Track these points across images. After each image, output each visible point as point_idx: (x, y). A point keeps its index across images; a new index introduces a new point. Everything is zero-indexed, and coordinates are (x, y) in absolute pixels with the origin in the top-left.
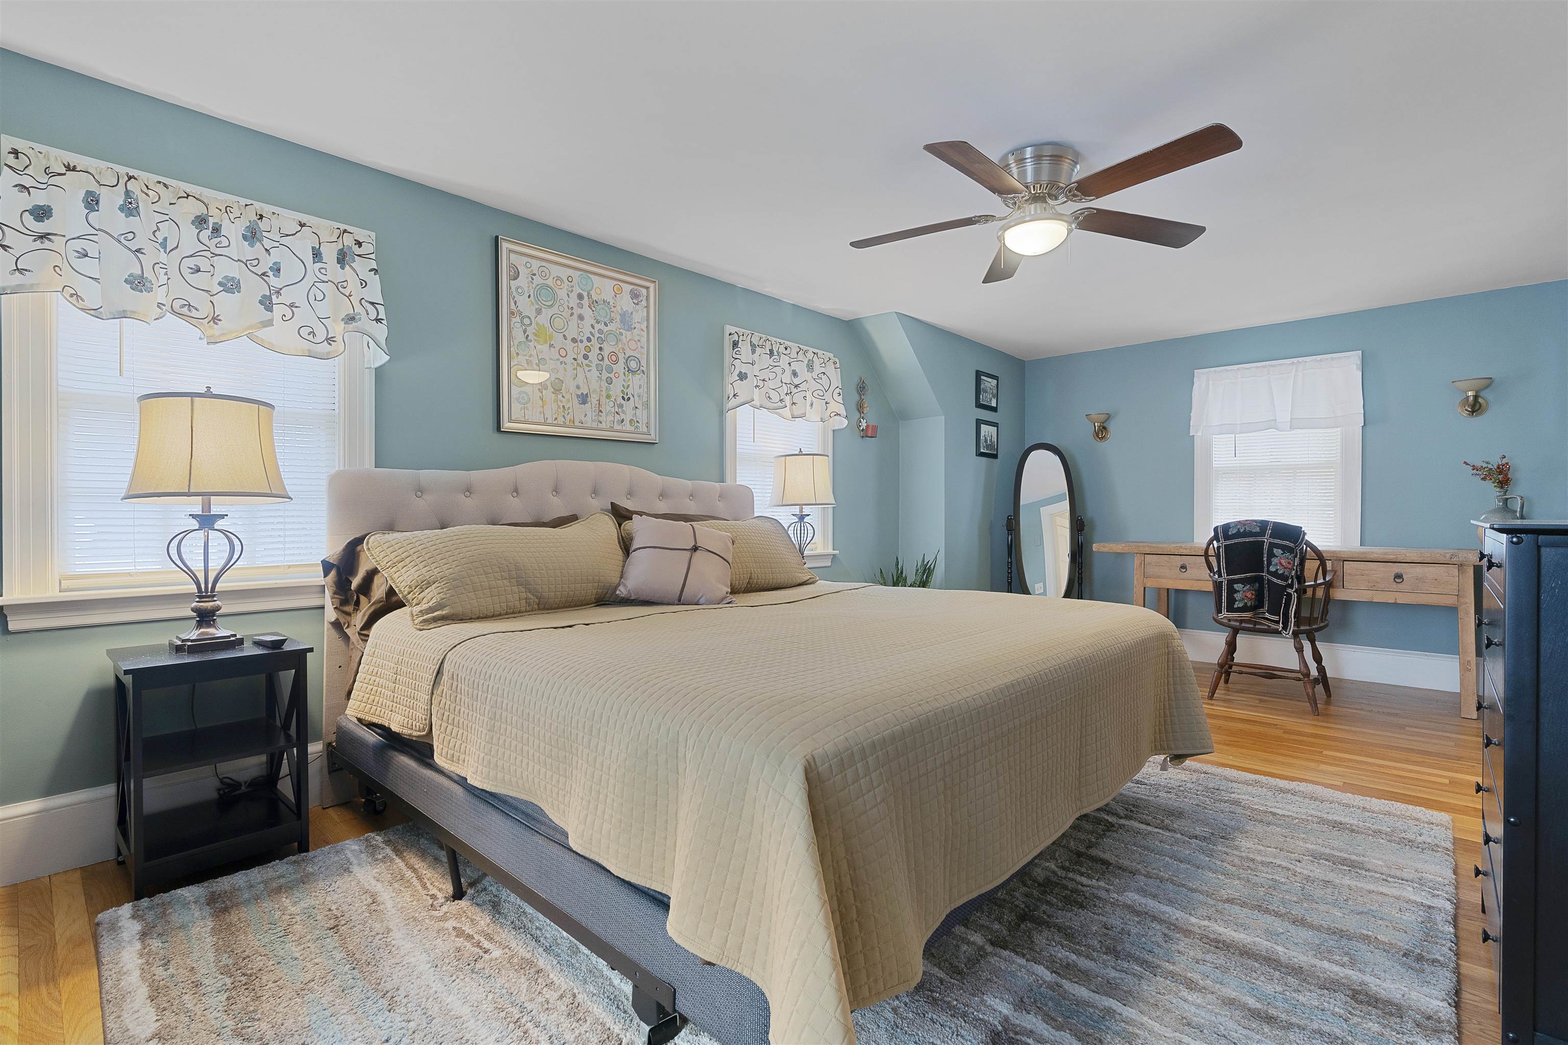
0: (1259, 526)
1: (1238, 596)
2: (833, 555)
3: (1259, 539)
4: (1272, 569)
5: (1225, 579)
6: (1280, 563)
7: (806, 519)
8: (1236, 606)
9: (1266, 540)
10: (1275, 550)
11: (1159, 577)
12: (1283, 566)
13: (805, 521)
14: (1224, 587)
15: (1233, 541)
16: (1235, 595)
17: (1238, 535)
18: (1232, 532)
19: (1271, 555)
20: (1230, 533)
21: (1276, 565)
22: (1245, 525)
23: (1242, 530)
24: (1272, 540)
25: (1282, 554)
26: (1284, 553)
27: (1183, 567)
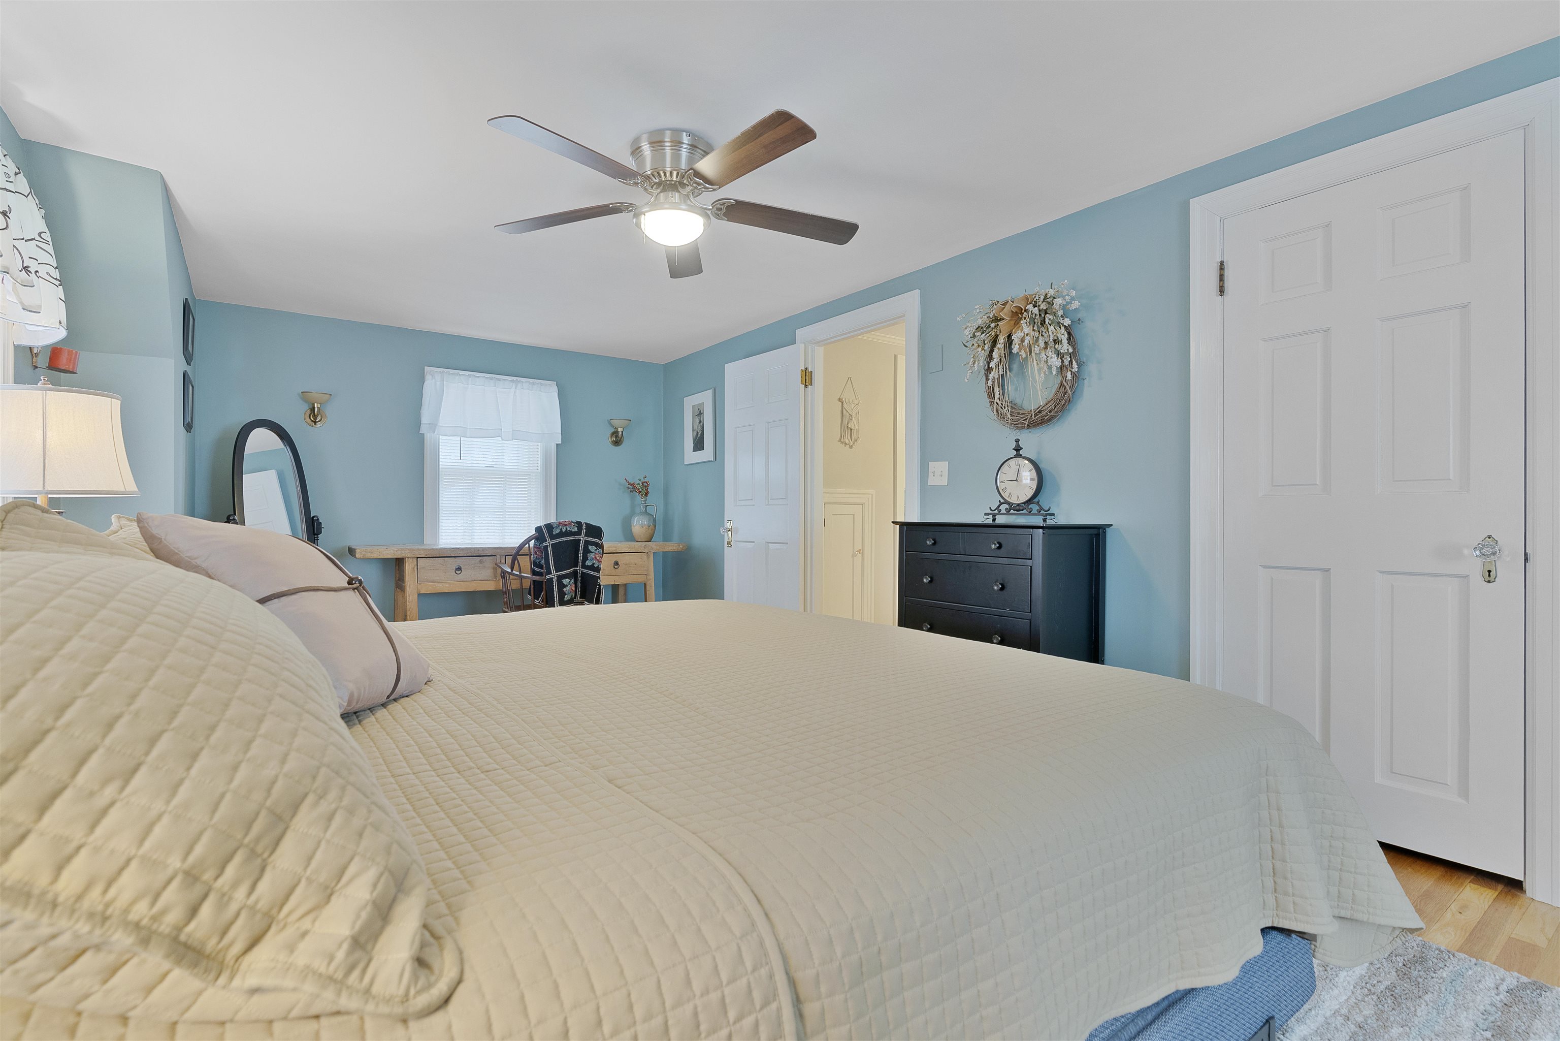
0: (576, 527)
1: (566, 590)
3: (577, 537)
4: (588, 563)
5: (554, 575)
6: (595, 557)
8: (565, 599)
9: (582, 539)
10: (590, 547)
11: (433, 581)
12: (597, 560)
14: (555, 583)
15: (558, 541)
16: (565, 589)
17: (562, 534)
18: (556, 531)
19: (587, 551)
20: (554, 533)
21: (592, 559)
22: (566, 525)
23: (564, 530)
24: (586, 538)
25: (596, 550)
26: (597, 549)
27: (459, 569)
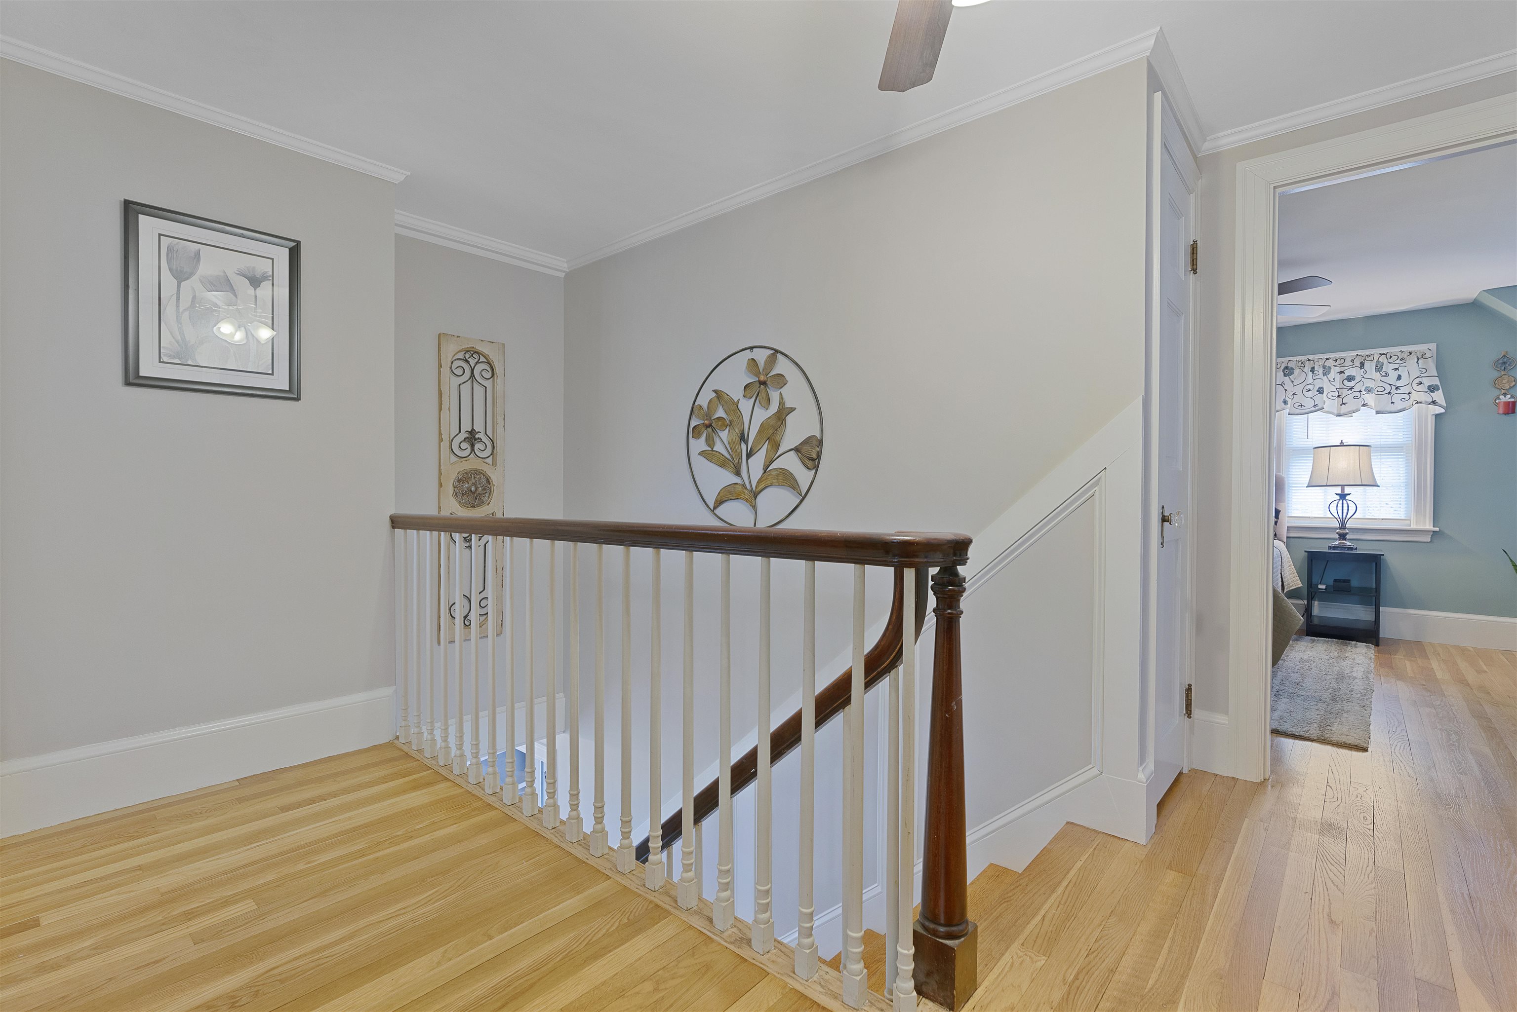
2: (1433, 531)
7: (1348, 497)
13: (1347, 498)
